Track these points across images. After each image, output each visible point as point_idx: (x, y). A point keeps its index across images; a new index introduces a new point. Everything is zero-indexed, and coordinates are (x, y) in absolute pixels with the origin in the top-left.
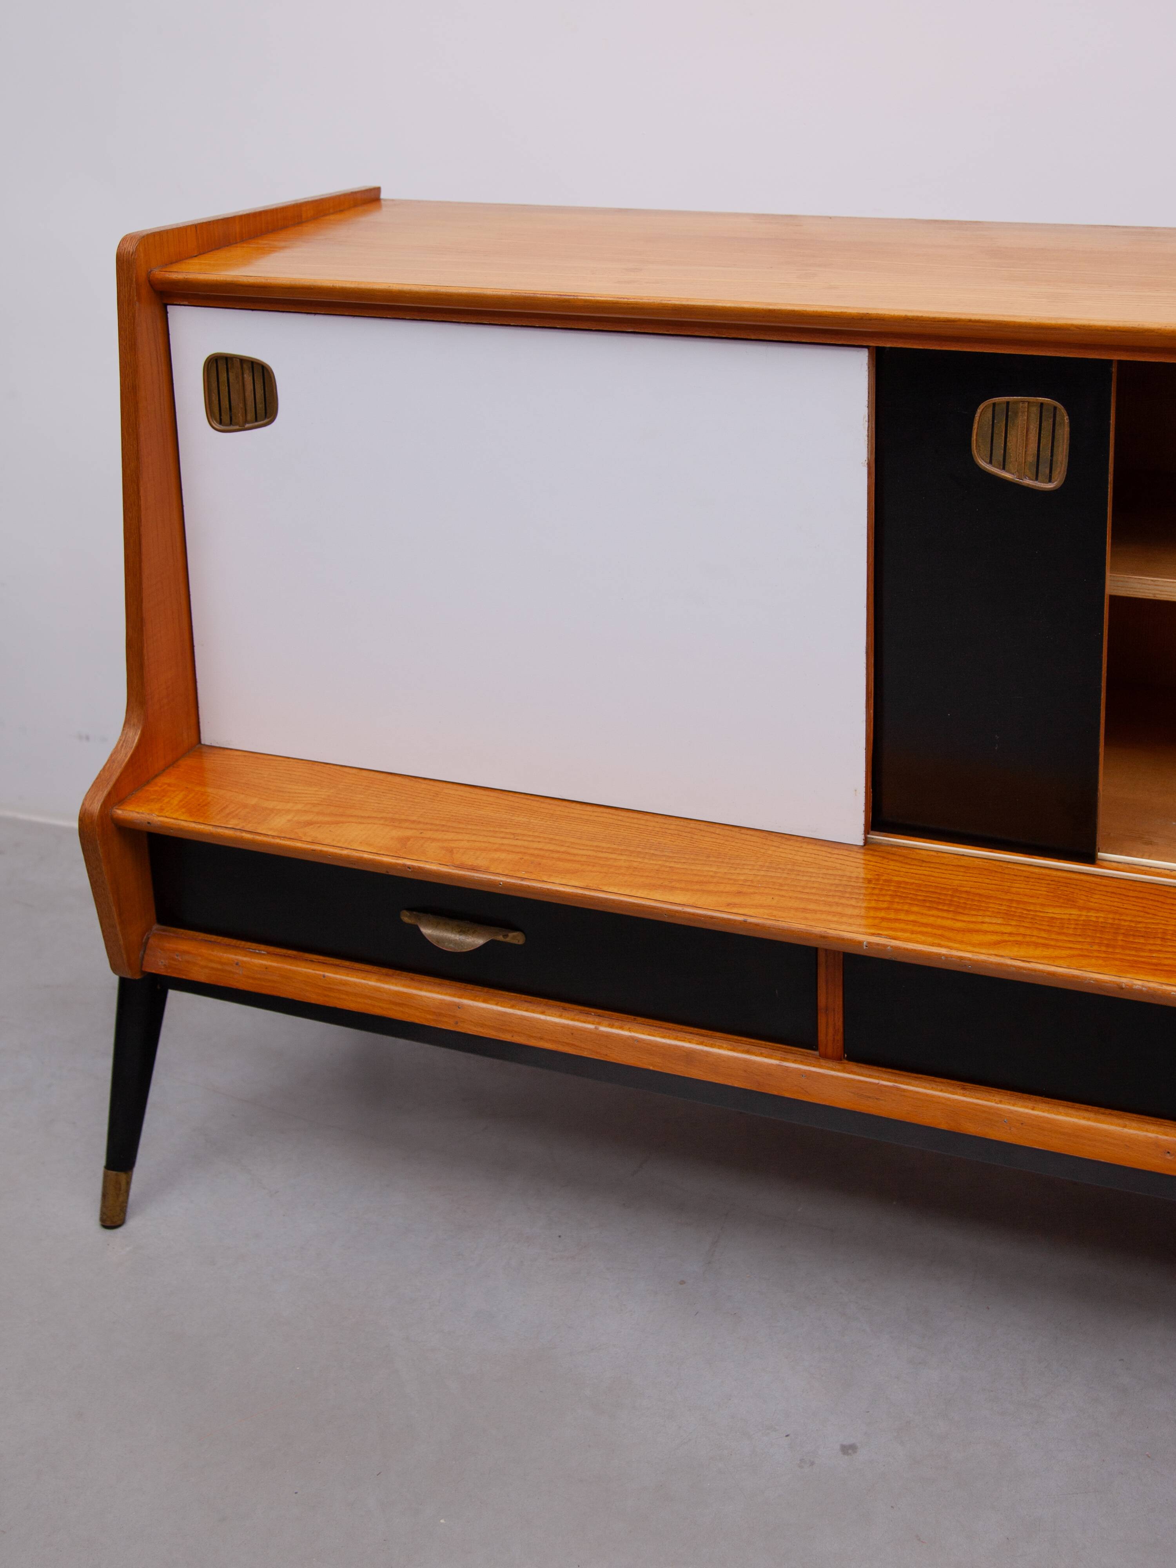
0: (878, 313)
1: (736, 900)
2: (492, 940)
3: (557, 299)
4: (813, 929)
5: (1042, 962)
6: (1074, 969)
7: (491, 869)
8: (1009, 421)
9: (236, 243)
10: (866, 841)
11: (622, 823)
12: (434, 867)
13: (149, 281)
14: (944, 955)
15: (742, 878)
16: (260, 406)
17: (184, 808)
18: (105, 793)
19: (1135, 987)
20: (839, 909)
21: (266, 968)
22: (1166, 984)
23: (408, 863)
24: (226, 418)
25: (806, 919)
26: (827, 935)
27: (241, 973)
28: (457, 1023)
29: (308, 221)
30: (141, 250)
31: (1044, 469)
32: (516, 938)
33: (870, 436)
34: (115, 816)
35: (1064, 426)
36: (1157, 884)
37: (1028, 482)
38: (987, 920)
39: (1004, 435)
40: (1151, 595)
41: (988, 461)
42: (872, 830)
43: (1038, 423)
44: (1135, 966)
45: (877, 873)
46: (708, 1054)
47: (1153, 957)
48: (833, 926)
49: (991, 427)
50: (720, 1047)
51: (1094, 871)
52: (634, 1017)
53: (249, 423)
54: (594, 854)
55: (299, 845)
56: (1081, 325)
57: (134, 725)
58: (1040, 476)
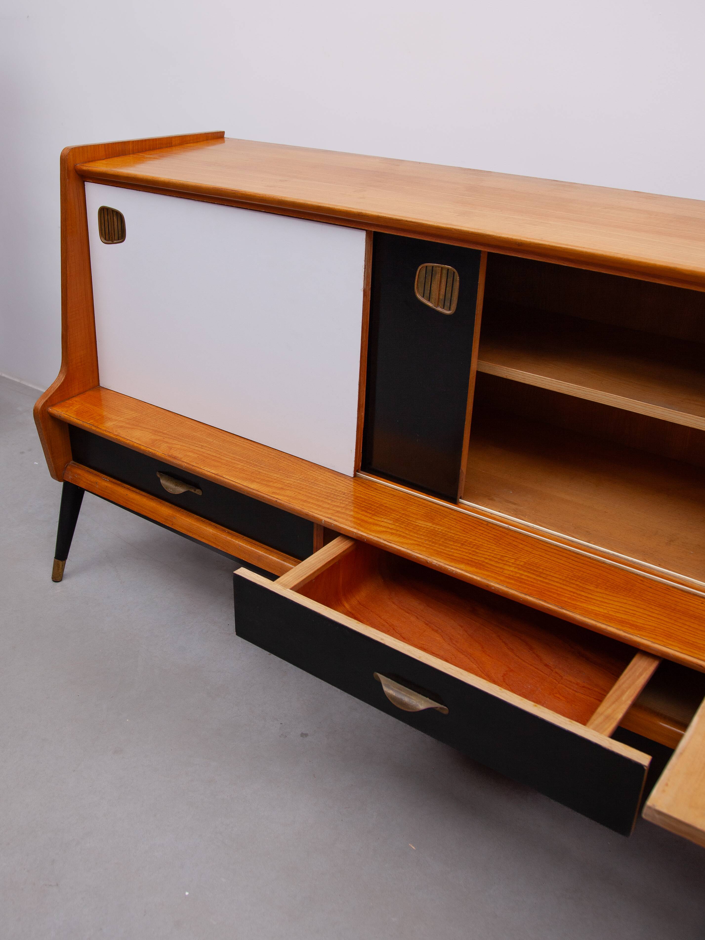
0: (366, 212)
1: (278, 492)
2: (189, 490)
4: (303, 510)
5: (397, 544)
6: (409, 550)
7: (182, 459)
8: (433, 276)
9: (130, 154)
10: (355, 475)
11: (252, 449)
12: (160, 454)
13: (75, 170)
14: (355, 532)
15: (288, 482)
16: (119, 233)
17: (76, 412)
18: (45, 401)
19: (433, 563)
20: (321, 504)
21: (107, 487)
22: (448, 565)
23: (151, 450)
24: (107, 237)
25: (303, 505)
26: (308, 514)
27: (97, 487)
28: (173, 524)
29: (175, 146)
30: (71, 154)
31: (447, 304)
32: (198, 492)
33: (366, 276)
34: (48, 411)
35: (457, 282)
36: (479, 519)
37: (439, 309)
38: (385, 520)
39: (430, 283)
40: (505, 376)
41: (422, 296)
42: (361, 470)
43: (445, 280)
44: (439, 554)
45: (350, 491)
46: (267, 558)
47: (451, 551)
48: (313, 510)
49: (424, 278)
50: (273, 556)
51: (453, 508)
52: (243, 536)
53: (115, 241)
54: (230, 460)
55: (112, 435)
56: (457, 229)
57: (63, 373)
58: (445, 307)
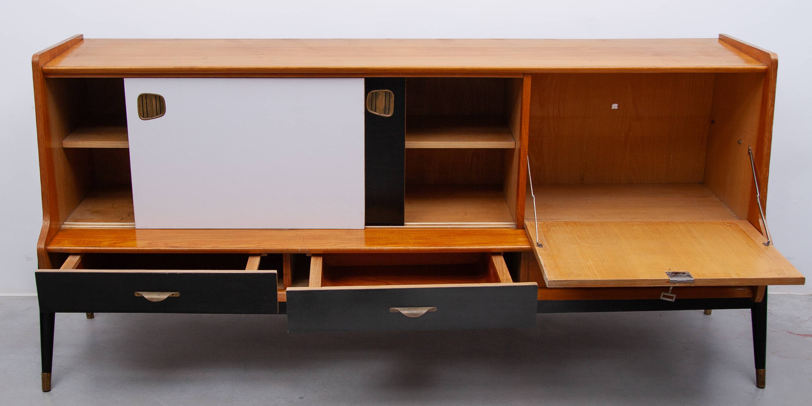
3: (189, 68)
12: (164, 248)
13: (42, 70)
16: (158, 110)
18: (44, 242)
23: (155, 248)
24: (145, 115)
30: (40, 59)
34: (47, 249)
35: (392, 97)
37: (382, 115)
39: (375, 102)
41: (371, 109)
43: (385, 97)
49: (371, 99)
53: (155, 116)
58: (386, 113)
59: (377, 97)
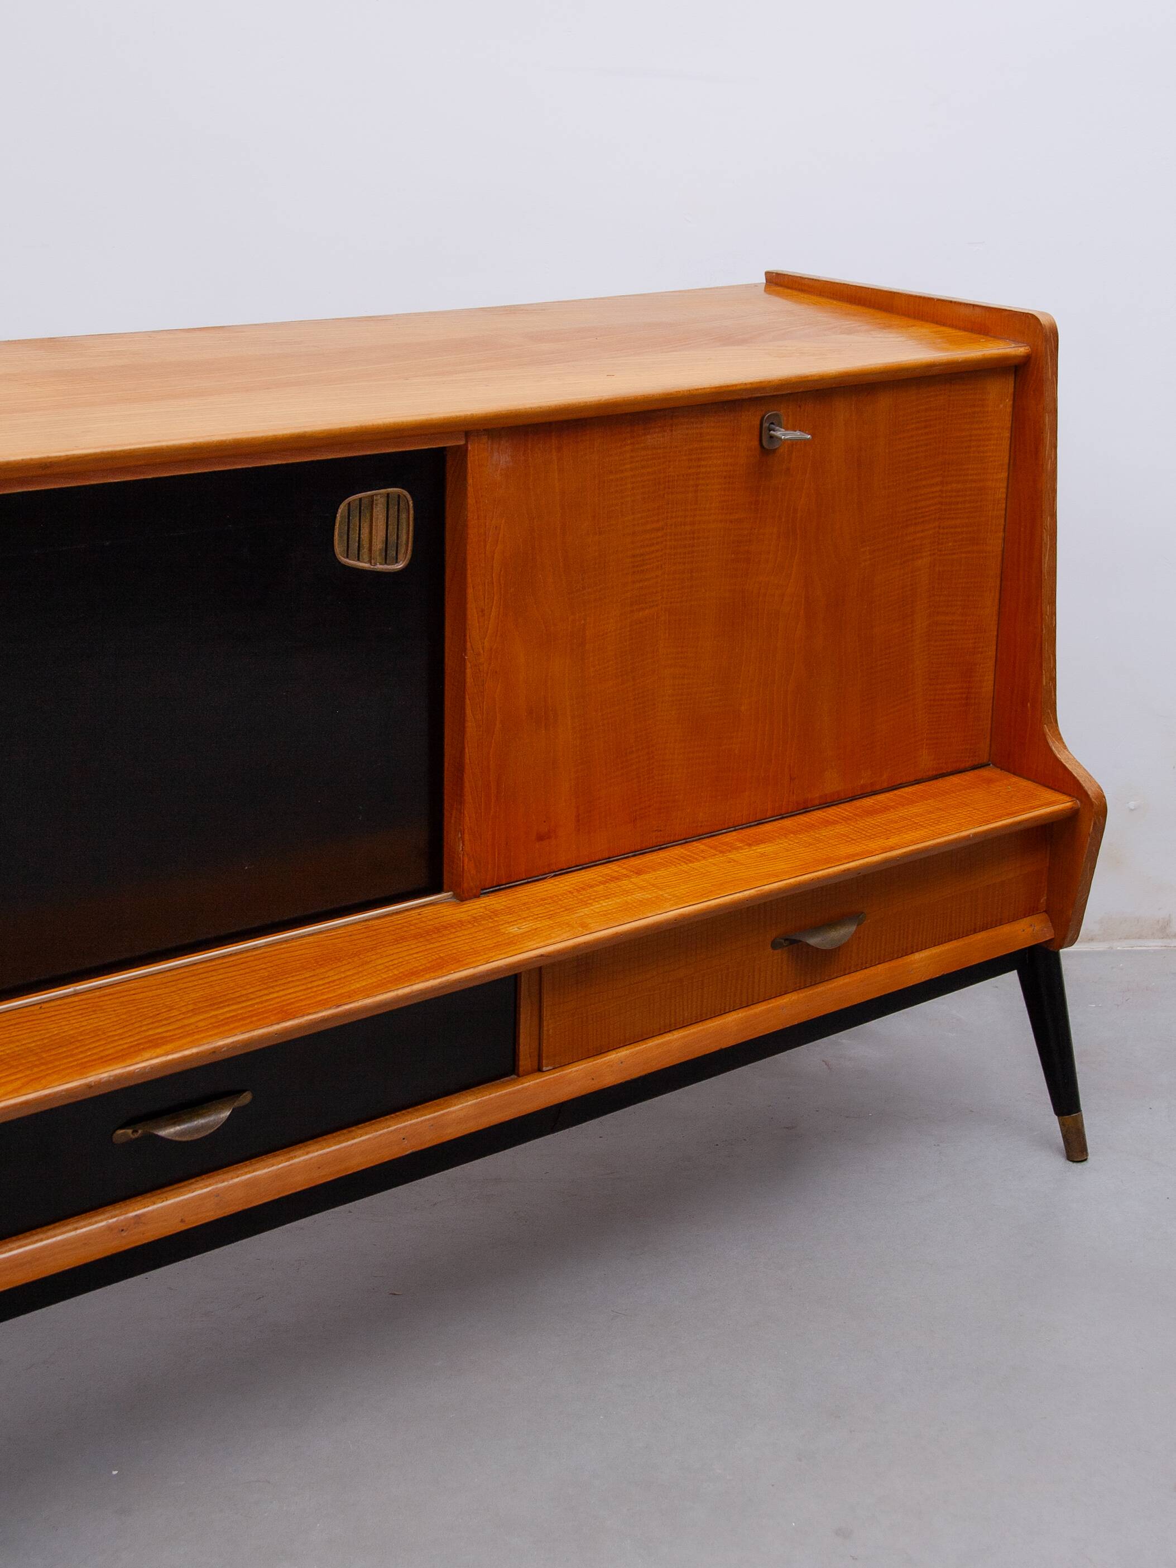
8: (362, 516)
31: (392, 553)
37: (380, 567)
41: (345, 555)
43: (386, 512)
49: (348, 524)
58: (389, 560)
59: (362, 514)
